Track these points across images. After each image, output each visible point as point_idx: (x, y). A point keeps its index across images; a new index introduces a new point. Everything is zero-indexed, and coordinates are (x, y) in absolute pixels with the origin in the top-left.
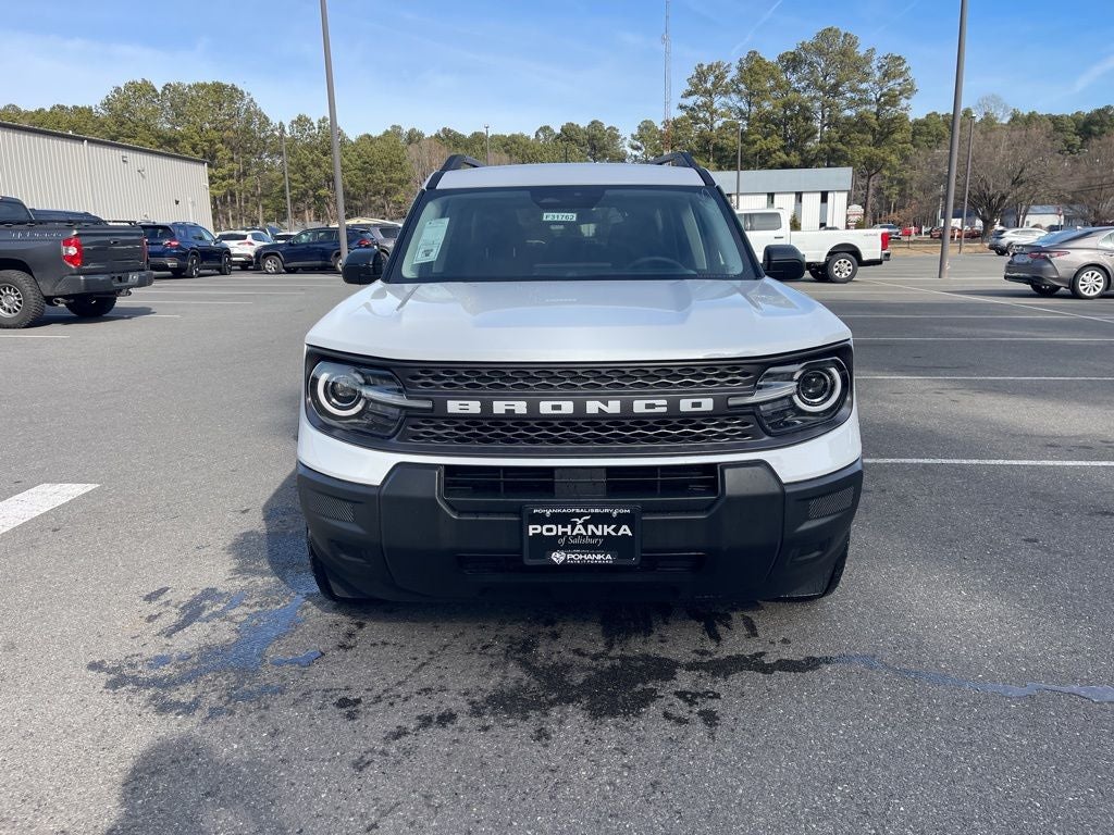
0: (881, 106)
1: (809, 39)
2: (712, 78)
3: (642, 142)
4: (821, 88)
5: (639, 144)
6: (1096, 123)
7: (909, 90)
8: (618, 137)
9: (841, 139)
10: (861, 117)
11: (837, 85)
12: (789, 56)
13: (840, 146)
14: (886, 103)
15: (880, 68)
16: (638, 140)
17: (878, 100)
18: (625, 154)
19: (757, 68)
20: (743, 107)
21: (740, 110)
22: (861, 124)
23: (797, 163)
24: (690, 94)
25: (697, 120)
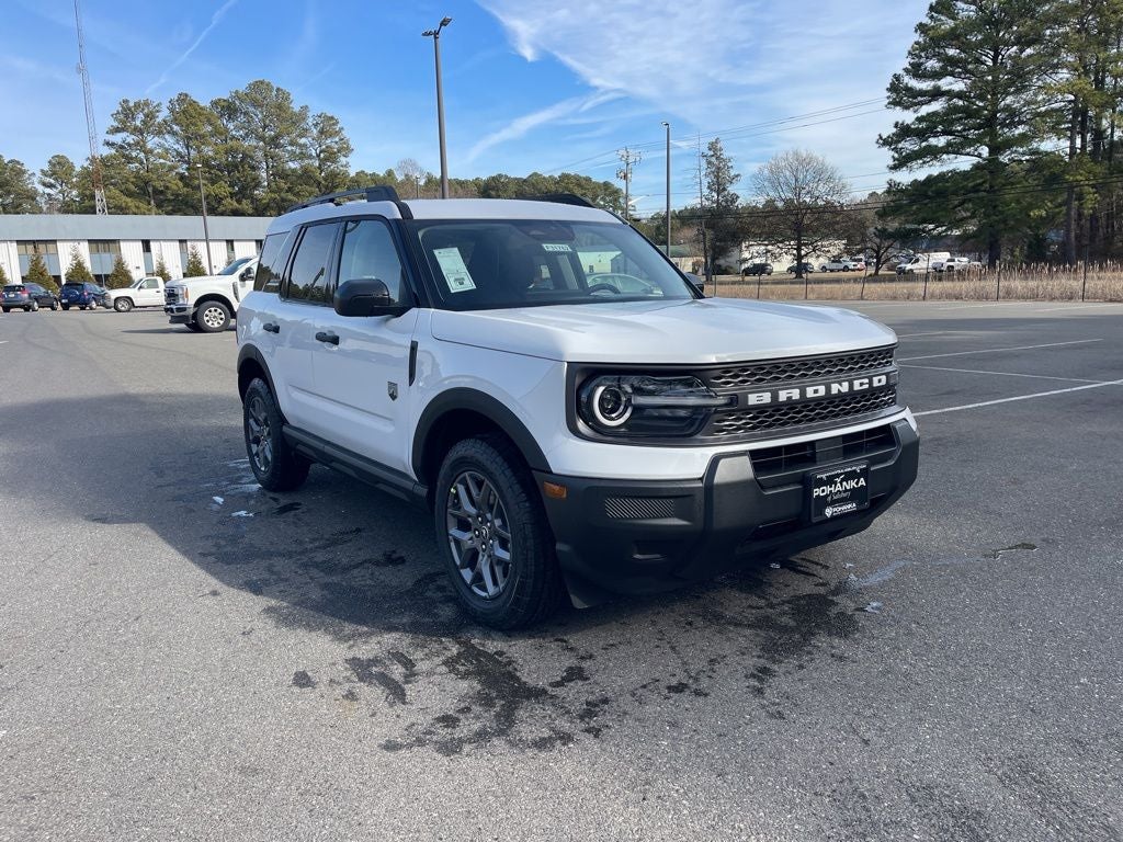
0: (323, 162)
1: (242, 88)
2: (141, 116)
3: (56, 179)
4: (262, 138)
5: (53, 181)
6: (493, 189)
7: (346, 149)
8: (24, 172)
9: (290, 190)
10: (306, 171)
11: (277, 137)
12: (223, 104)
13: (290, 197)
14: (326, 159)
15: (316, 125)
16: (50, 176)
17: (318, 156)
18: (36, 191)
19: (192, 111)
20: (180, 150)
21: (179, 154)
22: (306, 176)
23: (250, 211)
24: (117, 130)
25: (129, 159)
